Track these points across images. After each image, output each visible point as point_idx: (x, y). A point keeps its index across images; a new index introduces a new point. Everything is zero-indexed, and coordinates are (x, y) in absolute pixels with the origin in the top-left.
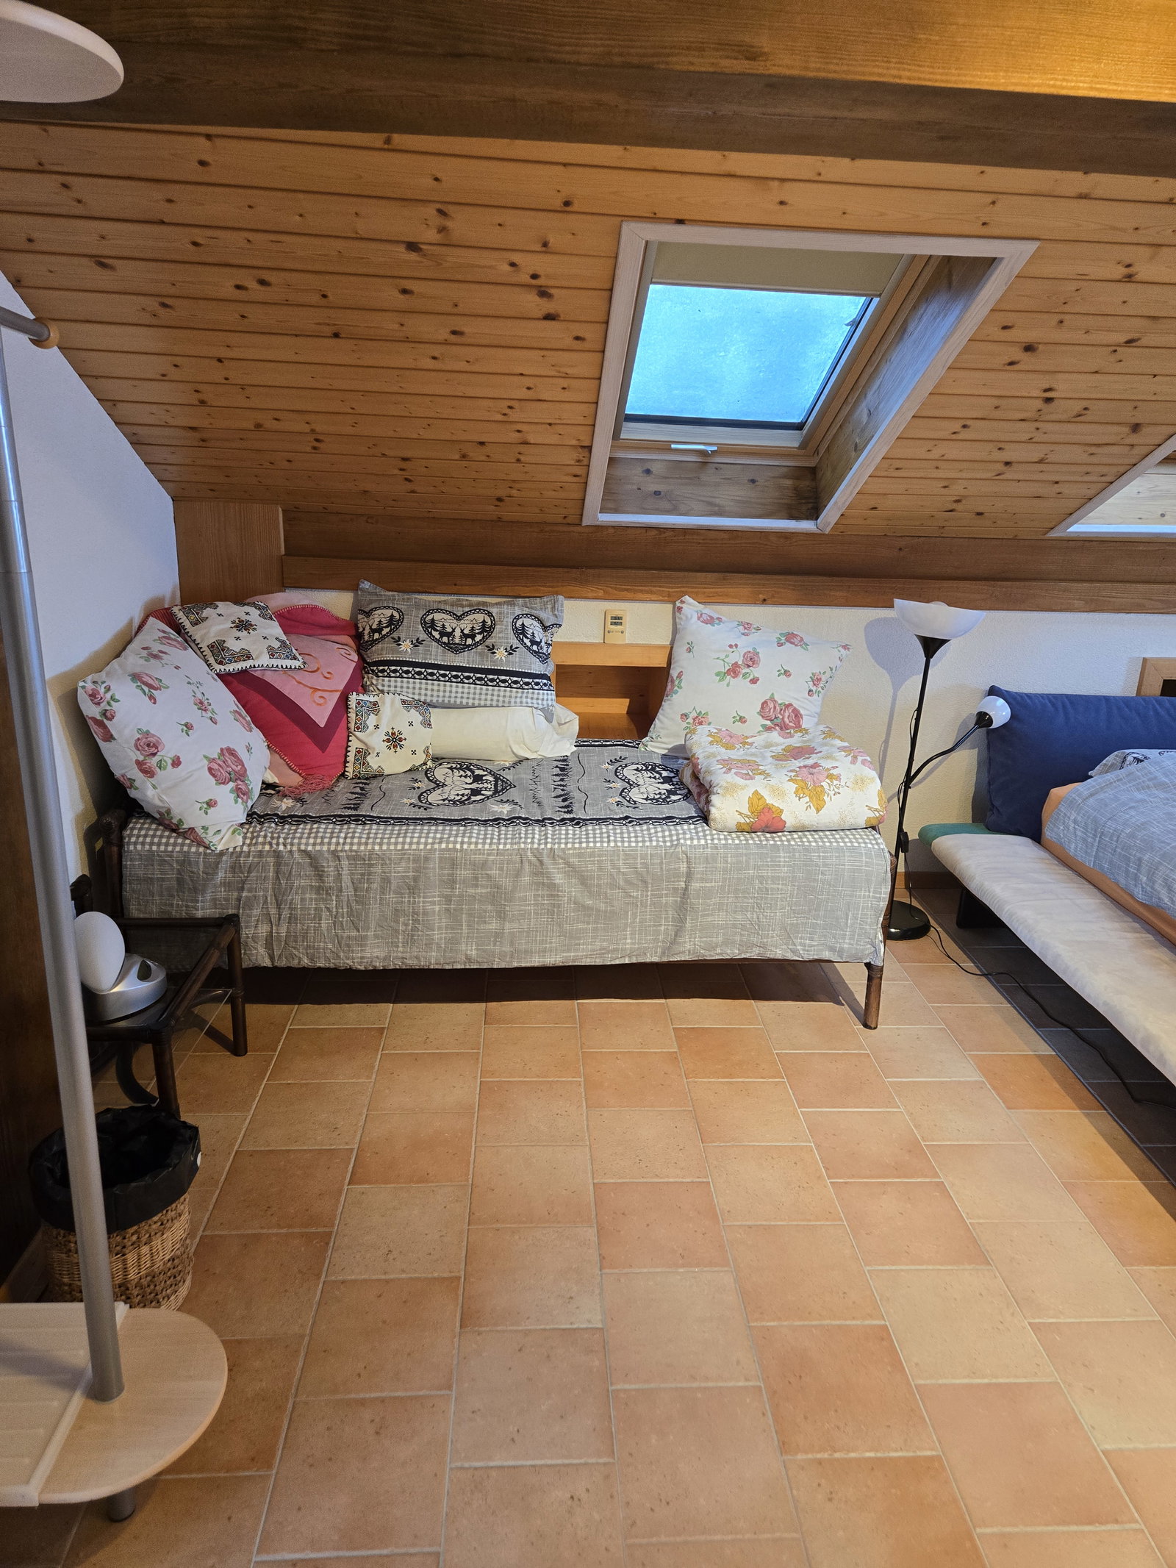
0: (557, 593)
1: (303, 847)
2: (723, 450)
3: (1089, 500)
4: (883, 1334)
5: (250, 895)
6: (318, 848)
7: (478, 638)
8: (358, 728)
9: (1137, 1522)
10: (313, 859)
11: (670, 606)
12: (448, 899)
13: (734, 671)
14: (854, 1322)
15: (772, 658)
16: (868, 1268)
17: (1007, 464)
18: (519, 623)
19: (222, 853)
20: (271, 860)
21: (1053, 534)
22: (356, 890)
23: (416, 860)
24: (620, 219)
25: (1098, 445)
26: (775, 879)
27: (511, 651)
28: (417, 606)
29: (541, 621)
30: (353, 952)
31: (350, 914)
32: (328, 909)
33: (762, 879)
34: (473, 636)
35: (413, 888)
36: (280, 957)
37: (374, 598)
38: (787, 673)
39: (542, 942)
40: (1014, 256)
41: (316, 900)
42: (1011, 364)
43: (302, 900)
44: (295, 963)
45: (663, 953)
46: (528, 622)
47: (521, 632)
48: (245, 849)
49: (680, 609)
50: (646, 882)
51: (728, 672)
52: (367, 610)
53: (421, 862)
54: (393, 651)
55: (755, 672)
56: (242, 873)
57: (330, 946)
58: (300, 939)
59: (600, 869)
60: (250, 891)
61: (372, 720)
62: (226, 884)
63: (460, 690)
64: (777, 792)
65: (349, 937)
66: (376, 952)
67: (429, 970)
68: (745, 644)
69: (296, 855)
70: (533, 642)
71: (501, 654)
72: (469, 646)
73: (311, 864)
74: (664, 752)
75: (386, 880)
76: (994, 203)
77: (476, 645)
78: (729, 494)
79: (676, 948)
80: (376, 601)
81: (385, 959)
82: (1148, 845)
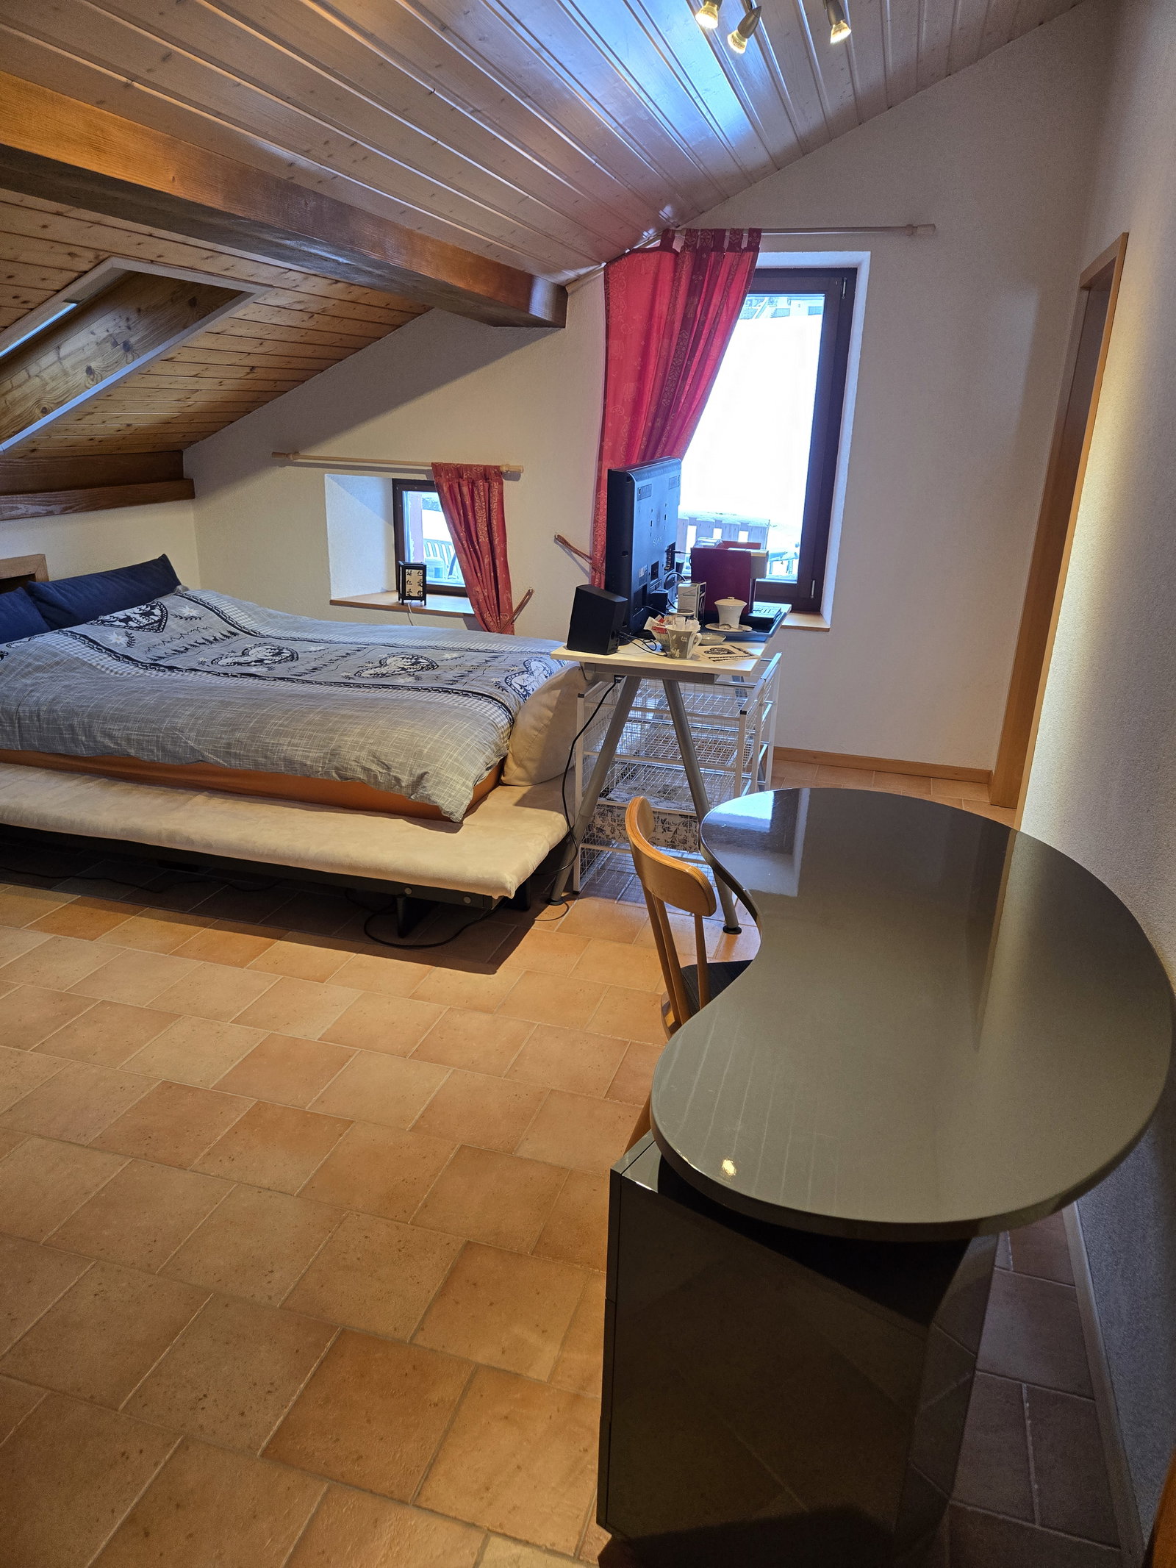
4: (167, 1085)
9: (357, 1050)
14: (145, 1094)
16: (118, 1068)
82: (71, 713)
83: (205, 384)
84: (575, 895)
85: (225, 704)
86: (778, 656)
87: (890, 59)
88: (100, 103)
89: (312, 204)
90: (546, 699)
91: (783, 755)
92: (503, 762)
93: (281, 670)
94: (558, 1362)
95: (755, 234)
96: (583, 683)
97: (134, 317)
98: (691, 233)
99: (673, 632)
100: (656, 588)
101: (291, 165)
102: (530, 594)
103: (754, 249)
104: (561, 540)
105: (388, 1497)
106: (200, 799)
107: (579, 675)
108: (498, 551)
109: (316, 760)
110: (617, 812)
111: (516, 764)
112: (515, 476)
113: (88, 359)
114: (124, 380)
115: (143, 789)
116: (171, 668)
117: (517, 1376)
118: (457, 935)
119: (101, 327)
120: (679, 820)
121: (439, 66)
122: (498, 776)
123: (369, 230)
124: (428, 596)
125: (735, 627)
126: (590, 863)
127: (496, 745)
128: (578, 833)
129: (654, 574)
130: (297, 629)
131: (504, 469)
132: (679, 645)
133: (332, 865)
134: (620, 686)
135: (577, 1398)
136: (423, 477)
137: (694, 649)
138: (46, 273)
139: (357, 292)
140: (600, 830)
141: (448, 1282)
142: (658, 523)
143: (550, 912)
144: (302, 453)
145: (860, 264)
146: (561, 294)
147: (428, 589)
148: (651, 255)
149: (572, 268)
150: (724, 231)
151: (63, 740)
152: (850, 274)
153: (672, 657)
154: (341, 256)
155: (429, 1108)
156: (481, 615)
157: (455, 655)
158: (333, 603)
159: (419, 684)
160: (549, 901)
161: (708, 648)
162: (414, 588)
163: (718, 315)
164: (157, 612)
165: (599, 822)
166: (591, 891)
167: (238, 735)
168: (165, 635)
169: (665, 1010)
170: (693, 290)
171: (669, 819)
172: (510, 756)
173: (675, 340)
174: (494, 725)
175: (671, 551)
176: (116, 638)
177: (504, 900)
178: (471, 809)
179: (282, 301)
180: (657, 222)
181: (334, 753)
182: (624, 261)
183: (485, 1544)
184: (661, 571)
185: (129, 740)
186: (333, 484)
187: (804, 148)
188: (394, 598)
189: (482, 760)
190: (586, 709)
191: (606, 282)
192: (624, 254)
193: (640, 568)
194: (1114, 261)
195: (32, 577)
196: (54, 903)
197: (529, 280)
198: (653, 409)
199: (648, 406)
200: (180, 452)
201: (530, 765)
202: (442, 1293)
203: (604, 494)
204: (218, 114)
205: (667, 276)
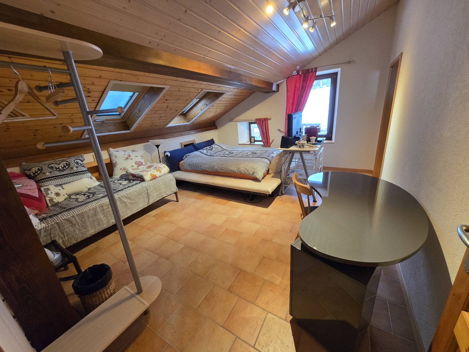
0: (81, 154)
1: (63, 219)
2: (106, 120)
3: (170, 122)
5: (54, 235)
6: (68, 217)
7: (67, 167)
8: (47, 195)
9: (243, 220)
10: (68, 220)
11: (106, 151)
12: (104, 214)
13: (127, 158)
14: (209, 225)
15: (133, 155)
16: (205, 221)
17: (161, 117)
18: (76, 161)
19: (40, 230)
20: (56, 225)
21: (165, 127)
22: (82, 221)
23: (93, 209)
24: (109, 80)
25: (172, 113)
26: (160, 185)
27: (77, 167)
28: (45, 164)
29: (80, 160)
30: (87, 234)
31: (83, 227)
32: (76, 228)
33: (158, 186)
34: (65, 167)
35: (95, 215)
36: (68, 244)
37: (29, 166)
38: (137, 156)
39: (126, 212)
40: (167, 87)
41: (72, 228)
42: (164, 102)
43: (69, 230)
44: (72, 244)
45: (147, 204)
46: (77, 161)
47: (77, 163)
48: (47, 226)
49: (110, 151)
50: (140, 194)
51: (126, 159)
52: (29, 169)
53: (95, 209)
54: (45, 176)
55: (131, 158)
56: (49, 231)
57: (80, 235)
58: (72, 238)
59: (132, 195)
60: (53, 234)
61: (49, 192)
62: (45, 236)
63: (68, 179)
64: (153, 172)
65: (84, 231)
66: (92, 231)
67: (105, 229)
68: (127, 153)
69: (63, 221)
70: (81, 164)
71: (75, 169)
72: (65, 169)
73: (67, 221)
74: (119, 177)
75: (88, 216)
76: (166, 80)
77: (67, 168)
78: (111, 128)
79: (150, 202)
80: (30, 167)
81: (94, 232)
82: (199, 164)
83: (219, 110)
84: (283, 194)
85: (221, 161)
86: (323, 148)
87: (344, 30)
88: (200, 61)
89: (234, 74)
90: (276, 158)
91: (324, 168)
92: (269, 170)
93: (230, 155)
94: (281, 282)
95: (316, 69)
96: (284, 155)
97: (207, 100)
98: (303, 71)
99: (301, 143)
100: (297, 136)
101: (230, 68)
102: (273, 140)
103: (316, 71)
104: (279, 130)
105: (249, 301)
106: (218, 177)
107: (283, 153)
108: (267, 133)
109: (236, 170)
110: (291, 178)
111: (271, 170)
112: (270, 119)
113: (201, 108)
114: (206, 110)
115: (209, 176)
116: (213, 156)
117: (273, 283)
118: (261, 201)
119: (203, 102)
120: (303, 180)
121: (255, 45)
122: (268, 172)
123: (243, 78)
124: (255, 142)
125: (314, 142)
126: (286, 188)
127: (267, 166)
128: (283, 183)
129: (297, 133)
130: (233, 149)
131: (268, 118)
132: (303, 146)
133: (239, 188)
134: (291, 155)
135: (285, 289)
136: (254, 121)
137: (305, 146)
138: (194, 93)
139: (242, 90)
140: (287, 182)
141: (260, 263)
142: (298, 124)
143: (278, 197)
144: (234, 120)
145: (338, 71)
146: (278, 86)
147: (255, 141)
148: (295, 76)
149: (280, 81)
150: (310, 69)
151: (197, 168)
152: (336, 74)
153: (301, 148)
154: (239, 83)
155: (256, 231)
156: (265, 145)
157: (260, 151)
158: (239, 144)
159: (253, 156)
160: (278, 195)
161: (308, 146)
162: (253, 141)
163: (309, 85)
164: (211, 147)
165: (287, 180)
166: (286, 193)
167: (223, 166)
168: (212, 151)
169: (301, 215)
170: (303, 81)
171: (301, 180)
172: (270, 169)
173: (300, 91)
174: (267, 163)
175: (300, 129)
176: (205, 152)
177: (269, 195)
178: (263, 178)
179: (230, 94)
180: (296, 70)
181: (239, 169)
182: (290, 78)
183: (267, 314)
184: (298, 133)
185: (207, 168)
186: (239, 124)
187: (326, 51)
188: (249, 143)
189: (265, 169)
190: (284, 159)
191: (287, 82)
192: (290, 77)
193: (294, 133)
194: (399, 59)
195: (193, 143)
196: (196, 194)
197: (272, 84)
198: (296, 104)
199: (295, 104)
200: (215, 122)
201: (274, 170)
202: (259, 265)
203: (287, 121)
204: (218, 60)
205: (298, 79)
